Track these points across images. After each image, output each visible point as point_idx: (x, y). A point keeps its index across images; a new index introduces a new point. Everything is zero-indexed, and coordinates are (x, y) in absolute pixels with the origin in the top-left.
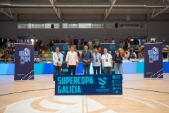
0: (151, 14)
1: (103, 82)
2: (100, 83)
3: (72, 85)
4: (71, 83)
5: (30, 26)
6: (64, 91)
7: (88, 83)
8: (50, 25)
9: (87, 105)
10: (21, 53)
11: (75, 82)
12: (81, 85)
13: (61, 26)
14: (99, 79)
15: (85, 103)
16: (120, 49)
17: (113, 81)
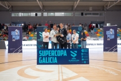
0: (107, 6)
1: (74, 54)
2: (72, 55)
3: (50, 57)
4: (49, 55)
5: (21, 14)
6: (44, 62)
7: (63, 55)
8: (34, 14)
9: (62, 73)
10: (13, 33)
11: (53, 54)
12: (57, 57)
13: (42, 14)
14: (71, 52)
15: (60, 71)
16: (85, 31)
17: (82, 54)
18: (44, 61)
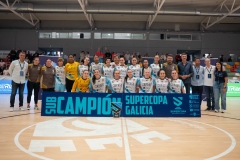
2: (175, 103)
4: (141, 103)
7: (162, 103)
11: (146, 102)
12: (153, 106)
14: (174, 98)
17: (190, 102)
18: (133, 111)
